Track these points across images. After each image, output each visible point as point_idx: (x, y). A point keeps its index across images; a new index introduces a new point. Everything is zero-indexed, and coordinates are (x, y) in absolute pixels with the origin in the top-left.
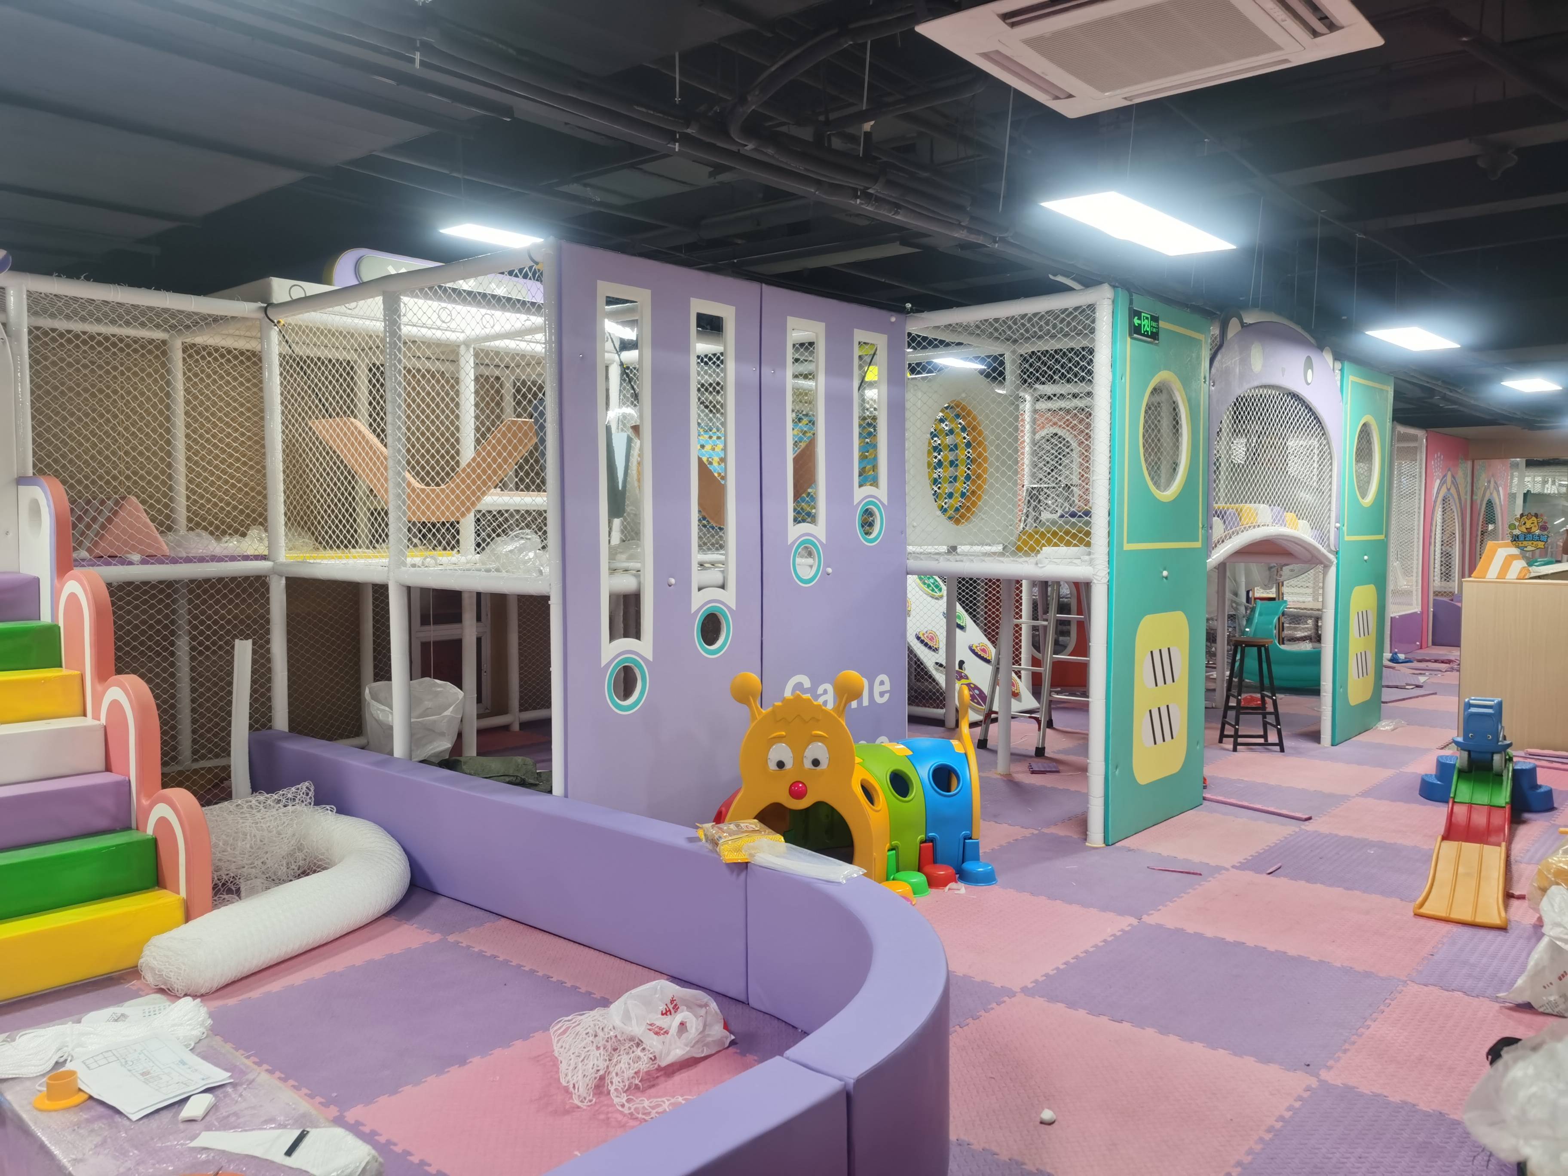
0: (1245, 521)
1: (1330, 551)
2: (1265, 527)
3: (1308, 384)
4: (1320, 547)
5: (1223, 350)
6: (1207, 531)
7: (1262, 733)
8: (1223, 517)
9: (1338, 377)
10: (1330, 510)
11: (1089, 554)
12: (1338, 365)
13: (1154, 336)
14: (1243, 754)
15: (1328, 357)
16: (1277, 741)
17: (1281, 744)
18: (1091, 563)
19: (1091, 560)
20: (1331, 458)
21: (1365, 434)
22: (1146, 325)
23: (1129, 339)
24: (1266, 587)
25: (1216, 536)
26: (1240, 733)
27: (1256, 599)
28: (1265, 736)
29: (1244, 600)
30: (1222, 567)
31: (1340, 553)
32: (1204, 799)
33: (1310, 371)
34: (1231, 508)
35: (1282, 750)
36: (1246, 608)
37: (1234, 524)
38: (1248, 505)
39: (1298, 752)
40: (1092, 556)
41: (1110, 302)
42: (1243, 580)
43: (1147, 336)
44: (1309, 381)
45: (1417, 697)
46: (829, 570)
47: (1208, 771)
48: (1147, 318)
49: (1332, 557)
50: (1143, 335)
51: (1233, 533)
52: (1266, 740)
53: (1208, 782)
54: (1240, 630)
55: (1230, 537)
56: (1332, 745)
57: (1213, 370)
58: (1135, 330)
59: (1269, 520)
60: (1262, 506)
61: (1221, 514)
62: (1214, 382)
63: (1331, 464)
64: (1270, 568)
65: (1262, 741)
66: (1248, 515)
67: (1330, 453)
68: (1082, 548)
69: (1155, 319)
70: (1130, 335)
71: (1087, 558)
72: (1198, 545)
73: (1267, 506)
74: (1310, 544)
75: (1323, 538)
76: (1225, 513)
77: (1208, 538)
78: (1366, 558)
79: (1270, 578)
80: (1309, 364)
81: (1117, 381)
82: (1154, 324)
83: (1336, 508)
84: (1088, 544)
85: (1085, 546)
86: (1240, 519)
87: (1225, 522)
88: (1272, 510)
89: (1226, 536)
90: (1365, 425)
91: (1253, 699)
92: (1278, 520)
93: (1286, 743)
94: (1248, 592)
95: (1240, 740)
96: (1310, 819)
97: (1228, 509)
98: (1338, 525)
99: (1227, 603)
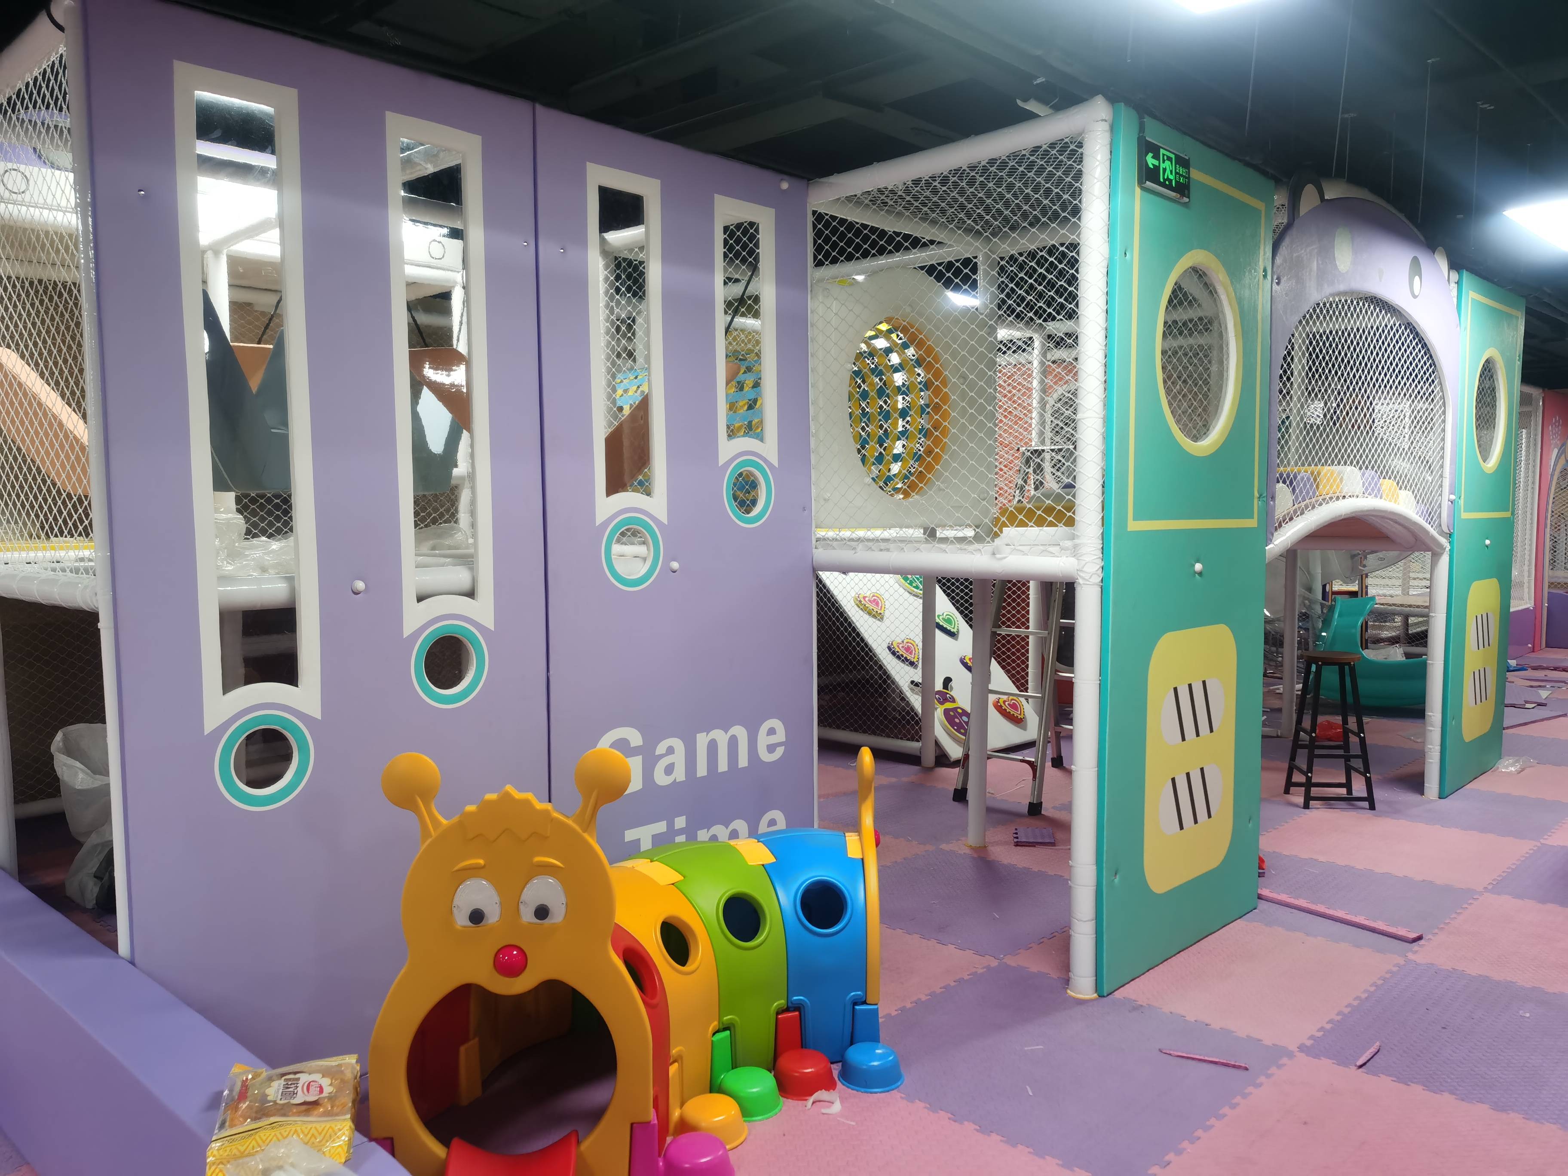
0: (1324, 489)
1: (1442, 533)
2: (1353, 500)
3: (1415, 297)
4: (1428, 527)
5: (1293, 232)
6: (1267, 503)
7: (1344, 781)
8: (1291, 483)
9: (1454, 293)
10: (1441, 476)
11: (1073, 537)
12: (1454, 276)
13: (1182, 189)
14: (1319, 814)
15: (1443, 264)
16: (1365, 795)
17: (1370, 800)
18: (1075, 551)
19: (1075, 547)
20: (1444, 403)
21: (1488, 371)
22: (1168, 169)
23: (1138, 190)
24: (1347, 580)
25: (1279, 512)
26: (1313, 781)
27: (1335, 593)
28: (1348, 785)
29: (1319, 596)
30: (1291, 555)
31: (1455, 536)
32: (1260, 897)
33: (1417, 278)
34: (1304, 472)
35: (1372, 807)
36: (1322, 606)
37: (1308, 493)
38: (1326, 468)
39: (1395, 811)
40: (1077, 541)
41: (1105, 126)
42: (1318, 571)
43: (1169, 187)
44: (1416, 293)
45: (1542, 720)
46: (675, 565)
47: (1267, 844)
48: (1169, 159)
49: (1443, 541)
50: (1163, 185)
51: (1307, 507)
52: (1350, 791)
53: (1266, 865)
54: (1315, 634)
55: (1302, 513)
56: (1440, 797)
57: (1278, 260)
58: (1148, 175)
59: (1359, 489)
60: (1349, 469)
61: (1290, 481)
62: (1278, 278)
63: (1444, 413)
64: (1353, 557)
65: (1343, 791)
66: (1328, 480)
67: (1443, 397)
68: (1061, 530)
69: (1182, 162)
70: (1141, 183)
71: (1068, 544)
72: (1252, 523)
73: (1356, 470)
74: (1415, 524)
75: (1432, 515)
76: (1295, 477)
77: (1268, 512)
78: (1488, 542)
79: (1354, 569)
80: (1416, 268)
81: (1117, 258)
82: (1181, 170)
83: (1450, 473)
84: (1071, 522)
85: (1066, 525)
86: (1317, 487)
87: (1294, 490)
88: (1363, 475)
89: (1295, 511)
90: (1488, 361)
91: (1330, 726)
92: (1370, 489)
93: (1378, 794)
94: (1324, 587)
95: (1315, 791)
96: (1420, 938)
97: (1299, 472)
98: (1452, 497)
99: (1298, 601)
